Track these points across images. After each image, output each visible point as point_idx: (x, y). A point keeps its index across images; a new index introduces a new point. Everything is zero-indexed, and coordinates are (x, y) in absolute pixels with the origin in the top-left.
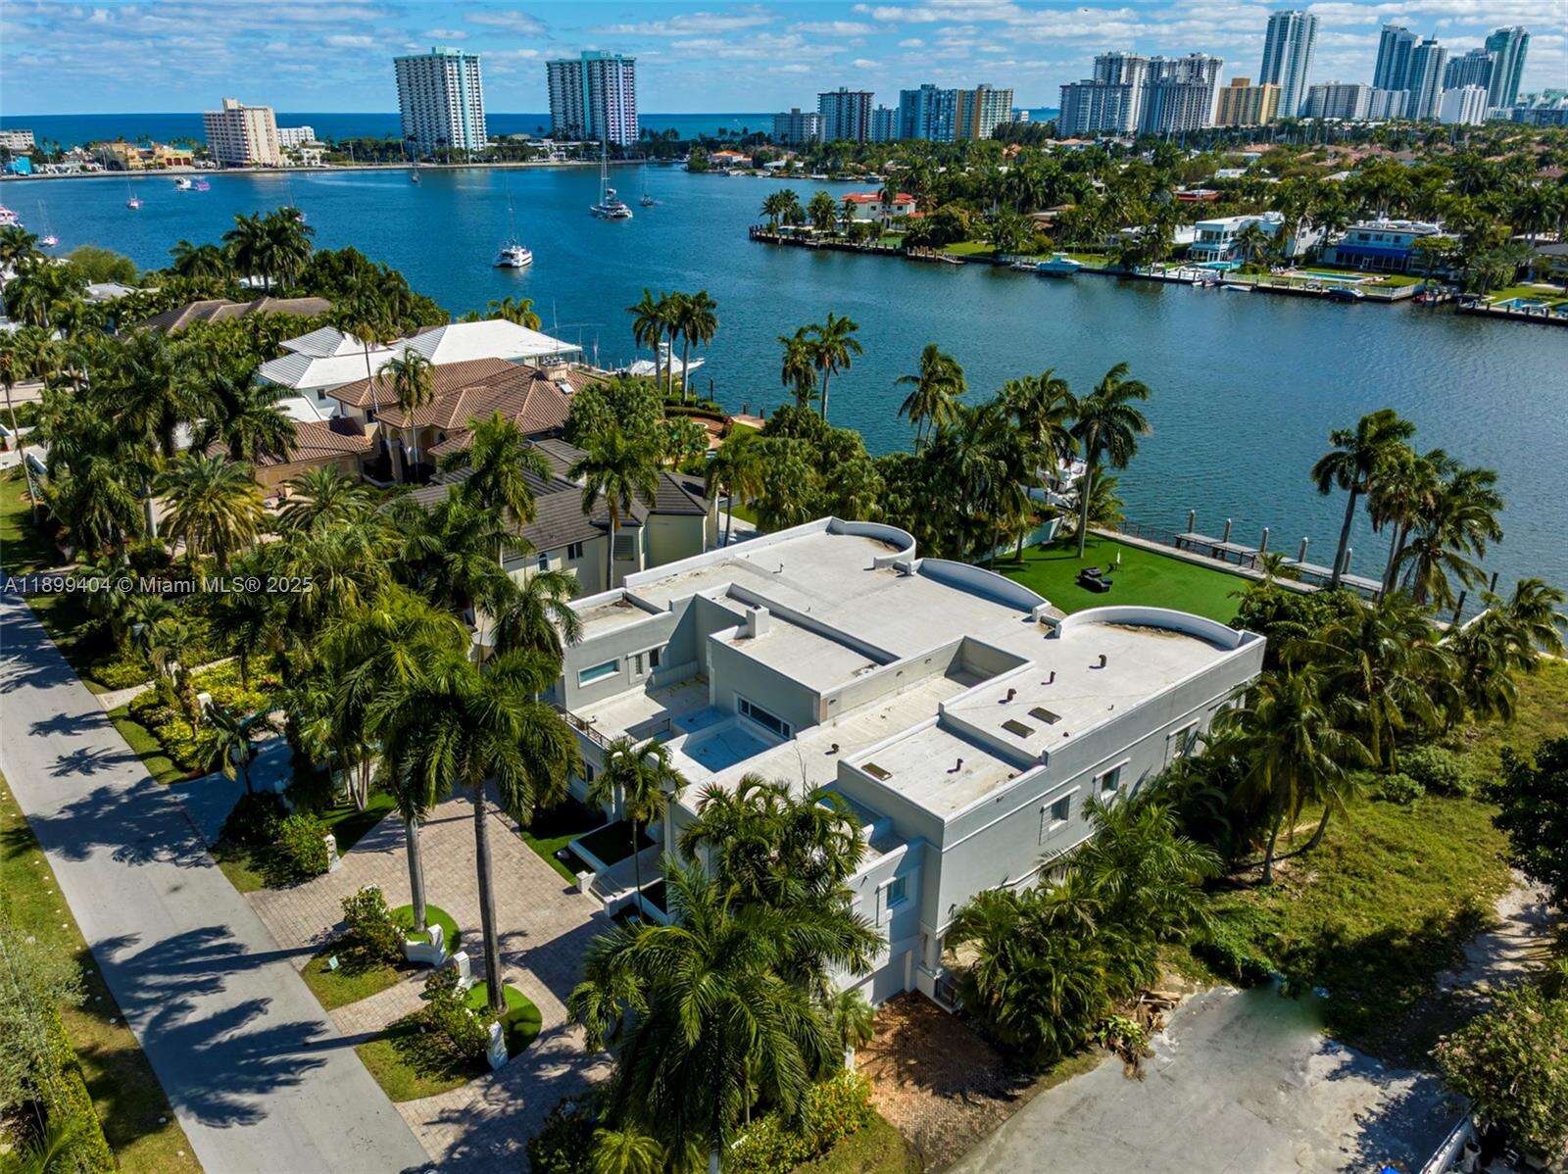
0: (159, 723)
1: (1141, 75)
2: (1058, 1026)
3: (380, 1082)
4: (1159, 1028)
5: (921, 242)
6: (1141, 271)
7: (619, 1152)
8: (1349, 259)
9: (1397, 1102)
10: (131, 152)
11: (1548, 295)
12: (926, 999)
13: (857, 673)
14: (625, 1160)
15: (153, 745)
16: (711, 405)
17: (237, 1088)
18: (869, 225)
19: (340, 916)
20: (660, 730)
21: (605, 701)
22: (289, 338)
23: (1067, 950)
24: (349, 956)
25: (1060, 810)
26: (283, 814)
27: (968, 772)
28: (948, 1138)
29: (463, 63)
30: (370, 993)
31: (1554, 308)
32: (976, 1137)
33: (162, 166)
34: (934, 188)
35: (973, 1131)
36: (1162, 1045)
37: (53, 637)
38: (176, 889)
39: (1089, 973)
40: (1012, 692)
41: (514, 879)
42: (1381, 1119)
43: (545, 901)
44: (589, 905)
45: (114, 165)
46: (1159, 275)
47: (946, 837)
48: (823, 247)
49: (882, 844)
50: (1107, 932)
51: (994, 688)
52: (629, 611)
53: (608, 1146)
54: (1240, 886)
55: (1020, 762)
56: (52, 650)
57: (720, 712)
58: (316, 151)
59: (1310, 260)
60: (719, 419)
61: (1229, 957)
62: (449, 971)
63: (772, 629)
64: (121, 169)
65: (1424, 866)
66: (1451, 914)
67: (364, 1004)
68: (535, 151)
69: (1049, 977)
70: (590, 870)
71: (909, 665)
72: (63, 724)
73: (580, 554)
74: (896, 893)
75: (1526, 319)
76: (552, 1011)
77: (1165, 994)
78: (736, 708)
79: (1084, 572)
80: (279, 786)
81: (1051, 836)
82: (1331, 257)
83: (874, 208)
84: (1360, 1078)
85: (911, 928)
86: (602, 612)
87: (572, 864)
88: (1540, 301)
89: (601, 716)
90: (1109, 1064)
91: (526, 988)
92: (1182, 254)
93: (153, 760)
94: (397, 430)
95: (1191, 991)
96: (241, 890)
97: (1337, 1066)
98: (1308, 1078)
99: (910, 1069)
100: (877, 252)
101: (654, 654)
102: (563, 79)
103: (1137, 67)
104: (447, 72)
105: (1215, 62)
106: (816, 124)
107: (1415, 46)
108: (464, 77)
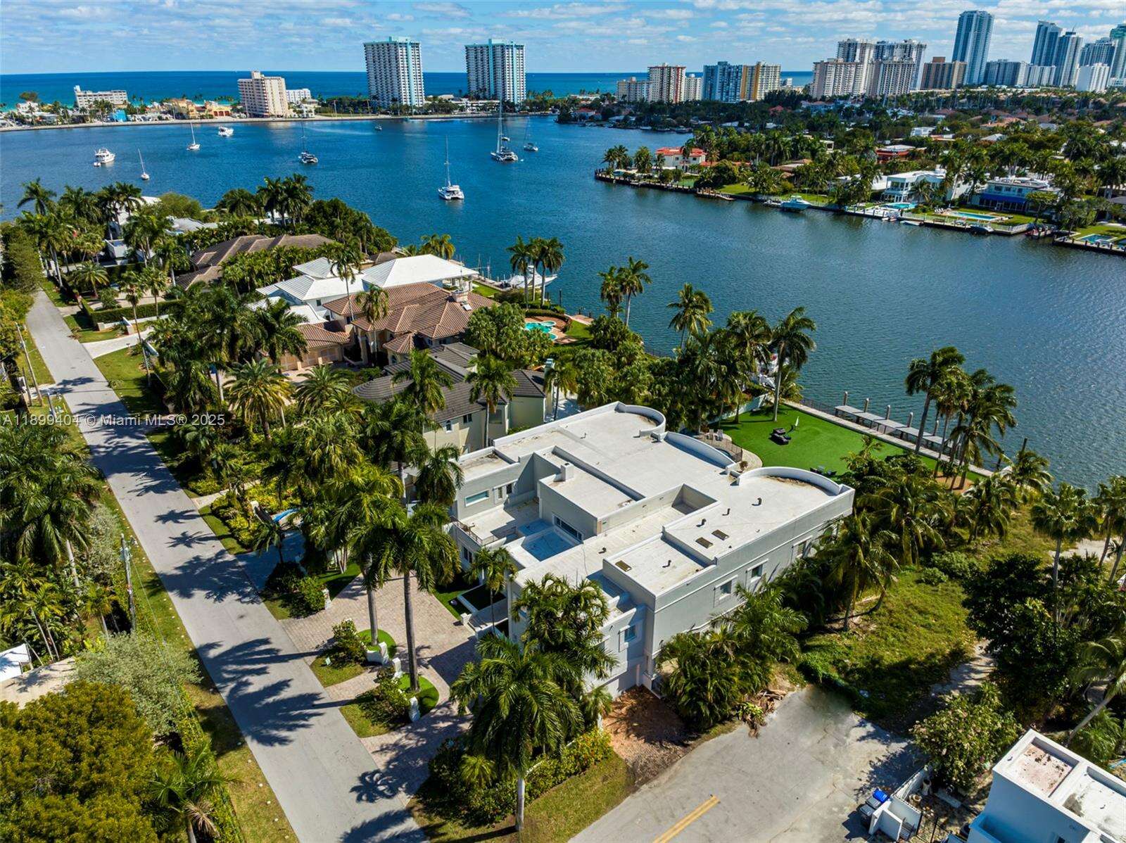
0: (228, 518)
1: (870, 54)
2: (711, 708)
3: (353, 727)
4: (772, 710)
5: (707, 185)
6: (849, 209)
7: (474, 767)
8: (988, 204)
9: (894, 755)
10: (191, 108)
11: (1116, 232)
12: (647, 691)
13: (621, 505)
14: (477, 771)
15: (225, 531)
16: (558, 308)
17: (277, 728)
18: (673, 172)
19: (332, 635)
20: (509, 533)
21: (480, 514)
22: (299, 263)
23: (719, 668)
24: (336, 657)
25: (726, 588)
26: (301, 576)
27: (674, 567)
28: (650, 765)
29: (409, 47)
30: (347, 679)
31: (1116, 243)
32: (666, 765)
33: (211, 117)
34: (717, 146)
35: (664, 762)
36: (771, 719)
37: (165, 462)
38: (242, 617)
39: (729, 680)
40: (704, 521)
41: (426, 616)
42: (884, 764)
43: (443, 630)
44: (467, 632)
45: (180, 115)
46: (861, 212)
47: (657, 605)
48: (643, 186)
49: (623, 607)
50: (742, 658)
51: (696, 516)
52: (496, 461)
53: (469, 764)
54: (831, 631)
55: (704, 563)
56: (164, 469)
57: (544, 523)
58: (312, 106)
59: (962, 203)
60: (563, 319)
61: (816, 672)
62: (390, 669)
63: (575, 476)
64: (184, 118)
65: (938, 623)
66: (948, 651)
67: (344, 684)
68: (456, 107)
69: (707, 682)
70: (468, 612)
71: (650, 501)
72: (173, 517)
73: (470, 420)
74: (630, 634)
75: (1098, 251)
76: (444, 692)
77: (778, 691)
78: (553, 522)
79: (775, 432)
80: (298, 559)
81: (721, 603)
82: (976, 201)
83: (677, 159)
84: (875, 741)
85: (638, 653)
86: (480, 462)
87: (459, 609)
88: (1109, 237)
89: (476, 522)
90: (742, 728)
91: (430, 677)
92: (878, 197)
93: (226, 540)
94: (364, 332)
95: (793, 690)
96: (277, 619)
97: (864, 734)
98: (848, 740)
99: (634, 729)
100: (677, 190)
101: (509, 487)
102: (476, 57)
103: (867, 49)
104: (399, 53)
105: (921, 46)
106: (646, 88)
107: (1060, 35)
108: (410, 57)
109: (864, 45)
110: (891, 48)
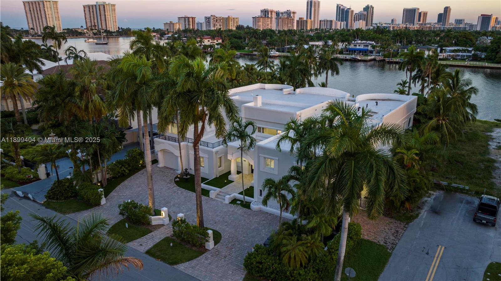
1: (274, 15)
8: (352, 52)
29: (52, 3)
68: (81, 33)
71: (318, 108)
83: (209, 41)
102: (90, 11)
103: (273, 13)
104: (45, 6)
105: (294, 13)
106: (178, 26)
107: (345, 10)
108: (53, 9)
109: (272, 12)
110: (282, 13)
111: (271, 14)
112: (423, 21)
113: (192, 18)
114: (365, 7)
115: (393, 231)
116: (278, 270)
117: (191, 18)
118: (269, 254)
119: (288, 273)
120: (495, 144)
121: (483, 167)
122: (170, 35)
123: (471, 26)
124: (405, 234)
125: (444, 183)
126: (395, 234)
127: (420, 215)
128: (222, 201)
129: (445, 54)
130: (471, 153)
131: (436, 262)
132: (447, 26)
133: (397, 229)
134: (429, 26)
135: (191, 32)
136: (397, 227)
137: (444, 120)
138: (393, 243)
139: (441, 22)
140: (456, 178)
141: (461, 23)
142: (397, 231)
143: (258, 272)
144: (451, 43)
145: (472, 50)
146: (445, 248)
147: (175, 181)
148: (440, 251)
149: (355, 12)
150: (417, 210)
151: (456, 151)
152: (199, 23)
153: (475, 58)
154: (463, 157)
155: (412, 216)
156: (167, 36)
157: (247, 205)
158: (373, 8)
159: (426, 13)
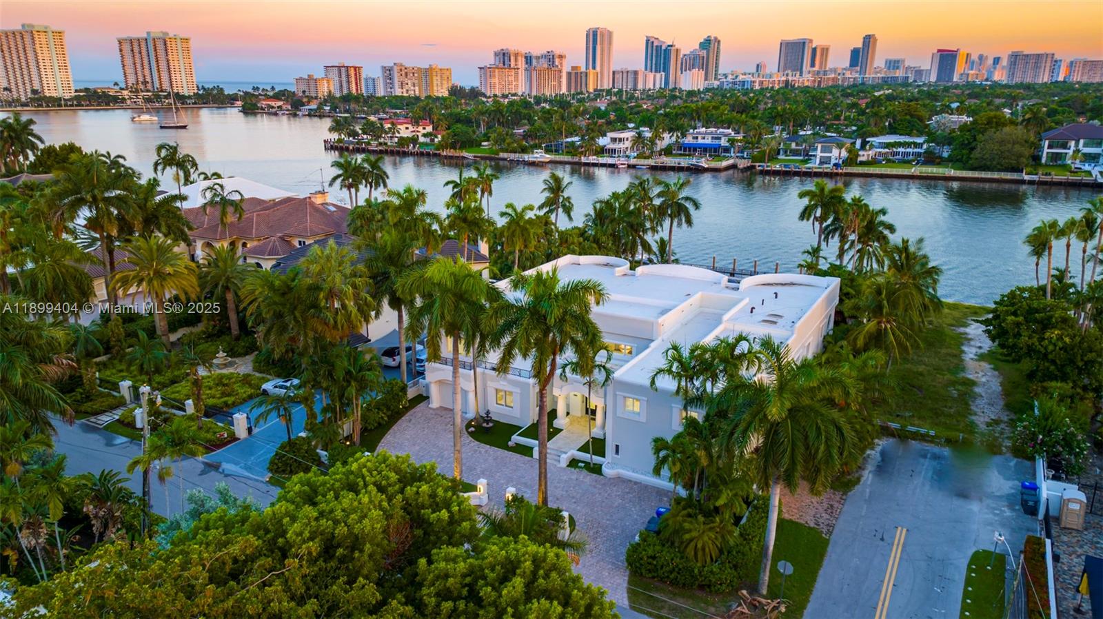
1: (522, 62)
8: (690, 150)
29: (51, 36)
40: (752, 310)
48: (381, 151)
71: (685, 307)
83: (407, 128)
102: (132, 51)
103: (519, 58)
104: (37, 42)
105: (561, 57)
106: (326, 85)
107: (663, 48)
108: (53, 46)
109: (516, 55)
110: (538, 58)
111: (516, 60)
112: (821, 67)
113: (355, 68)
114: (702, 41)
115: (825, 505)
116: (681, 566)
117: (352, 69)
118: (664, 545)
119: (696, 571)
120: (974, 350)
121: (956, 395)
122: (313, 106)
123: (919, 72)
124: (844, 509)
125: (894, 426)
126: (830, 511)
127: (863, 480)
128: (555, 463)
129: (870, 152)
130: (935, 369)
131: (896, 553)
132: (871, 76)
133: (831, 503)
134: (833, 76)
135: (359, 102)
136: (830, 498)
137: (888, 322)
138: (828, 525)
139: (857, 66)
140: (913, 416)
141: (898, 68)
142: (832, 506)
143: (650, 571)
144: (882, 128)
145: (924, 142)
146: (907, 530)
147: (469, 433)
148: (900, 535)
149: (682, 53)
150: (857, 472)
151: (909, 366)
152: (370, 78)
153: (930, 159)
154: (921, 378)
155: (850, 481)
156: (306, 107)
157: (596, 469)
158: (719, 42)
159: (827, 49)
